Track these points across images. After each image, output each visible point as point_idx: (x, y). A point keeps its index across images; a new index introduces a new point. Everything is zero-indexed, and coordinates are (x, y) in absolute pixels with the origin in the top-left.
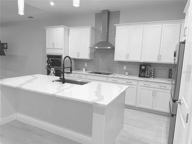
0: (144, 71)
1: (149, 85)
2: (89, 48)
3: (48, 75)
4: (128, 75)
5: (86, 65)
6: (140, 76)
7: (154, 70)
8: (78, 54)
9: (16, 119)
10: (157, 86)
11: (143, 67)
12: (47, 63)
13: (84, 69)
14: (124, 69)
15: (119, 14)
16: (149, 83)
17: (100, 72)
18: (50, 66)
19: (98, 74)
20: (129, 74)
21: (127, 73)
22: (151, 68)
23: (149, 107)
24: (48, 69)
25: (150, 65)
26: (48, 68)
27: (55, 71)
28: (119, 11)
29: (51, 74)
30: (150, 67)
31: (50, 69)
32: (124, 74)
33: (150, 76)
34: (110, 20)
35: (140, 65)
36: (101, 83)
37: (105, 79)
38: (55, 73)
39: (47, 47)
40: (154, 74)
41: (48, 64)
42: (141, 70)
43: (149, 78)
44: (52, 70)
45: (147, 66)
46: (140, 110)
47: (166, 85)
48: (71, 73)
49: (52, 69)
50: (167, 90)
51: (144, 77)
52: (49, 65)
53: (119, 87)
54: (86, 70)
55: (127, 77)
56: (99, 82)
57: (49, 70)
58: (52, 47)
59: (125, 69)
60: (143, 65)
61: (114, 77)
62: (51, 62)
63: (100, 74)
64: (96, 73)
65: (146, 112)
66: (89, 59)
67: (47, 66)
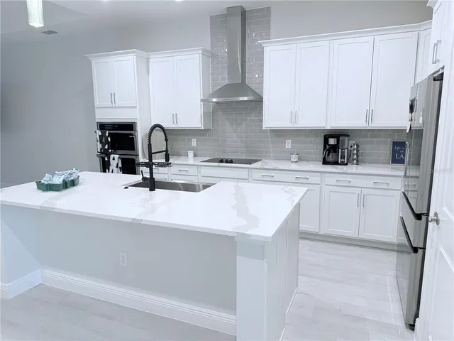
0: (334, 149)
1: (349, 181)
2: (202, 100)
3: (105, 171)
4: (297, 162)
5: (194, 143)
6: (325, 162)
7: (358, 146)
8: (175, 117)
9: (41, 284)
10: (369, 182)
11: (332, 141)
12: (99, 143)
13: (191, 153)
14: (287, 147)
15: (269, 15)
16: (349, 178)
17: (229, 157)
18: (109, 149)
19: (227, 162)
20: (300, 159)
21: (294, 158)
22: (352, 142)
23: (351, 233)
24: (103, 158)
25: (348, 136)
26: (103, 156)
27: (120, 161)
28: (268, 9)
29: (111, 170)
30: (349, 140)
31: (109, 158)
32: (289, 159)
33: (348, 160)
34: (248, 31)
35: (325, 136)
36: (241, 184)
37: (244, 174)
38: (120, 165)
39: (97, 103)
40: (358, 156)
41: (103, 146)
42: (328, 147)
43: (346, 164)
44: (114, 159)
45: (341, 138)
46: (331, 242)
47: (388, 180)
48: (168, 164)
49: (112, 156)
50: (391, 191)
51: (336, 163)
52: (106, 147)
53: (286, 192)
54: (195, 155)
55: (294, 166)
56: (235, 183)
57: (106, 159)
58: (109, 104)
59: (290, 147)
60: (332, 136)
61: (266, 167)
62: (109, 139)
63: (231, 162)
64: (221, 161)
65: (344, 244)
66: (203, 128)
67: (101, 149)
